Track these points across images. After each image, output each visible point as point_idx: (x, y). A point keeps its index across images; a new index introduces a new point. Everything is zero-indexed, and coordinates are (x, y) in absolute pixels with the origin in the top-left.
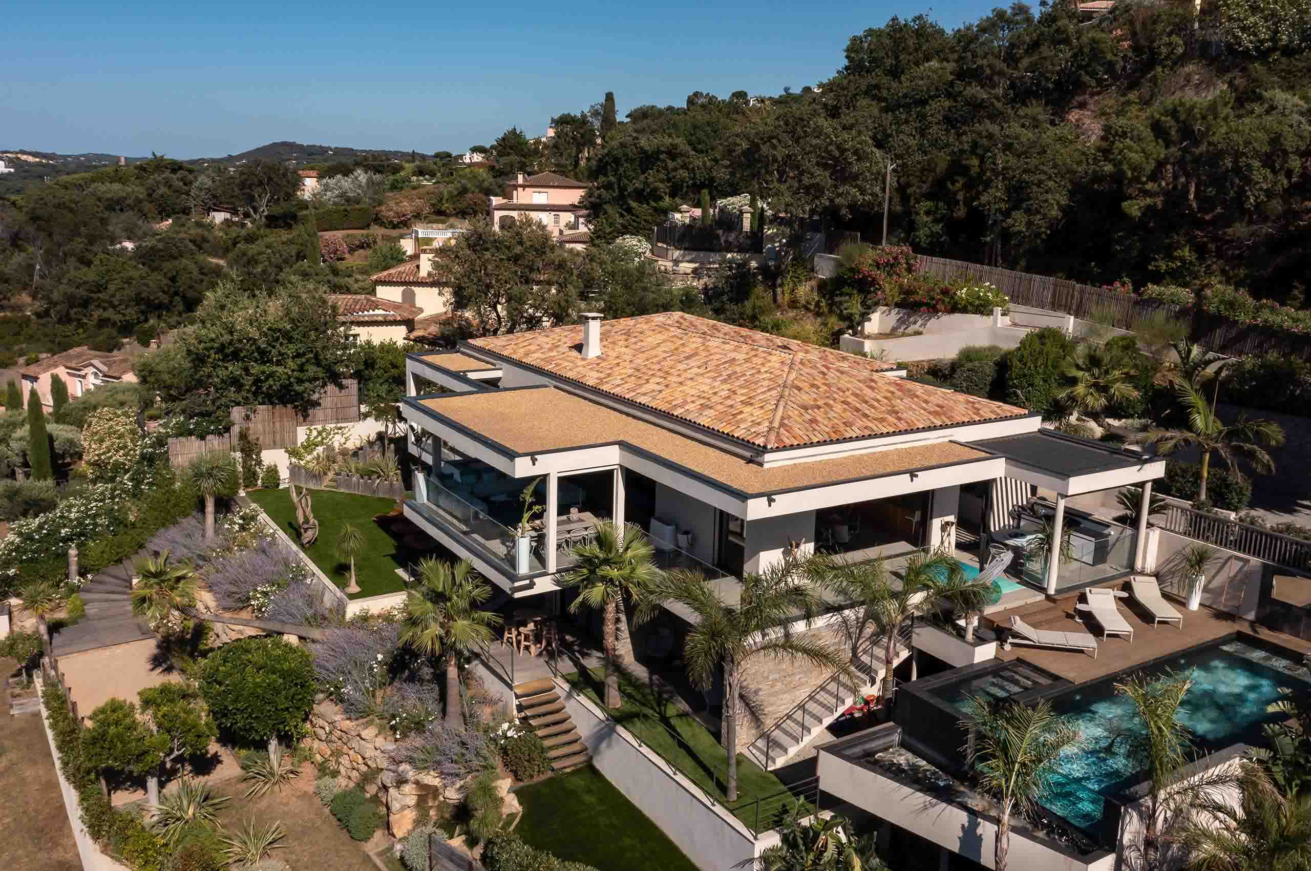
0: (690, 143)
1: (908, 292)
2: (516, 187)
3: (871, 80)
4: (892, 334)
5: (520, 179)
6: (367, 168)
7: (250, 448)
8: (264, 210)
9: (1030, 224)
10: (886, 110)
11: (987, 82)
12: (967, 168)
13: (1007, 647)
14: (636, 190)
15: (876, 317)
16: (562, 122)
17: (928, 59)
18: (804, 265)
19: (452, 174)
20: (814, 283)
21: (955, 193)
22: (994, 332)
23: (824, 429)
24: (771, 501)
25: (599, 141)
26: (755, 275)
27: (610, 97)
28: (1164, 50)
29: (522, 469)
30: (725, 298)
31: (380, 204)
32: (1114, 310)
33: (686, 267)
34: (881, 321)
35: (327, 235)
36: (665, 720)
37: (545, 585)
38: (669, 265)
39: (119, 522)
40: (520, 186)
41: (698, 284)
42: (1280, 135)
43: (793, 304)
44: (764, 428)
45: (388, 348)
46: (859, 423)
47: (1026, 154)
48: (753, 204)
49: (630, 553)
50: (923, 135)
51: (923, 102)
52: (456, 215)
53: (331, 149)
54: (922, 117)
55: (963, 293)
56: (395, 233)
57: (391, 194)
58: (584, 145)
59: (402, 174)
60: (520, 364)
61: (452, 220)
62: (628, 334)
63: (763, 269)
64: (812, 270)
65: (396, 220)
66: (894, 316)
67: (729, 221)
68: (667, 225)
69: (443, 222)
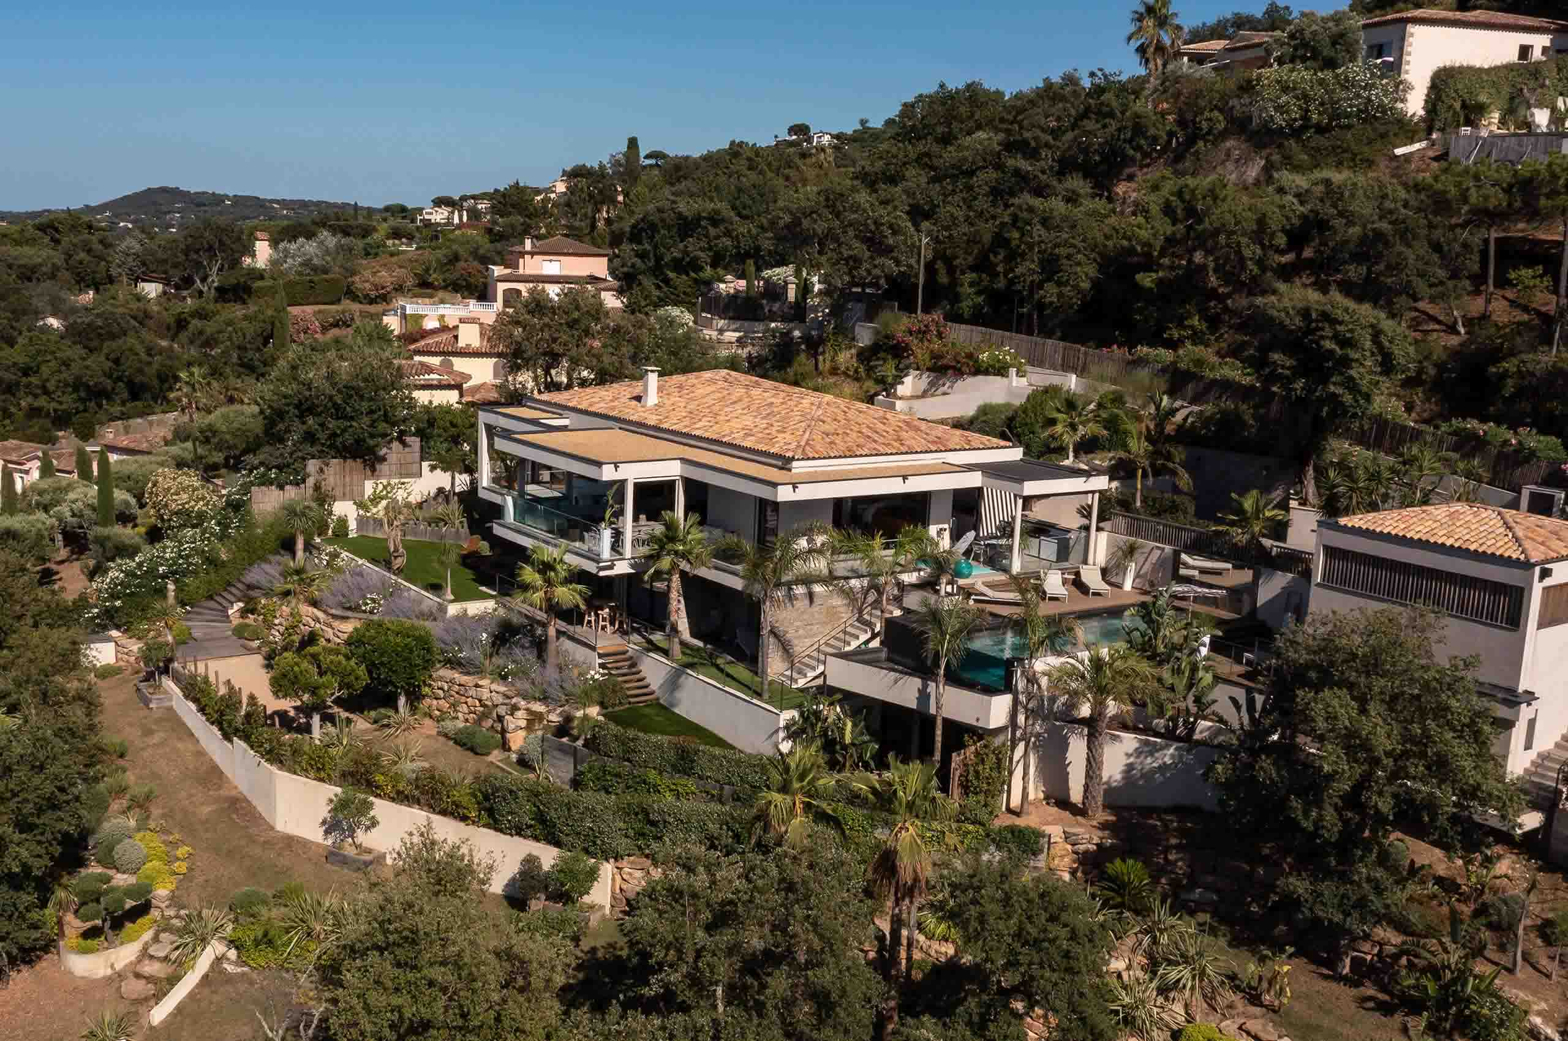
0: (734, 208)
1: (936, 356)
2: (522, 254)
3: (921, 147)
4: (924, 395)
5: (528, 244)
6: (334, 230)
7: (323, 498)
8: (215, 279)
9: (1060, 295)
10: (933, 180)
11: (1032, 154)
12: (1007, 241)
13: (971, 602)
14: (674, 259)
15: (908, 380)
16: (576, 174)
17: (979, 127)
18: (844, 332)
19: (437, 237)
20: (853, 351)
21: (997, 265)
22: (1010, 390)
23: (842, 447)
24: (795, 488)
25: (620, 198)
26: (799, 344)
27: (633, 143)
28: (1205, 125)
29: (608, 474)
30: (768, 365)
31: (353, 273)
32: (1110, 369)
33: (731, 336)
34: (914, 384)
35: (294, 310)
36: (717, 667)
37: (622, 568)
38: (714, 334)
39: (212, 561)
40: (528, 253)
41: (743, 353)
42: (1264, 215)
43: (834, 371)
44: (793, 446)
45: (446, 410)
46: (869, 445)
47: (1059, 229)
48: (797, 273)
49: (690, 537)
50: (970, 207)
51: (971, 173)
52: (445, 288)
53: (227, 197)
54: (969, 188)
55: (984, 356)
56: (373, 309)
57: (364, 262)
58: (603, 203)
59: (375, 236)
60: (586, 412)
61: (441, 294)
62: (681, 387)
63: (806, 339)
64: (853, 339)
65: (373, 294)
66: (925, 380)
67: (775, 292)
68: (712, 294)
69: (431, 296)
